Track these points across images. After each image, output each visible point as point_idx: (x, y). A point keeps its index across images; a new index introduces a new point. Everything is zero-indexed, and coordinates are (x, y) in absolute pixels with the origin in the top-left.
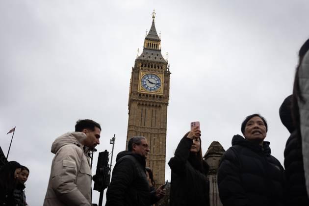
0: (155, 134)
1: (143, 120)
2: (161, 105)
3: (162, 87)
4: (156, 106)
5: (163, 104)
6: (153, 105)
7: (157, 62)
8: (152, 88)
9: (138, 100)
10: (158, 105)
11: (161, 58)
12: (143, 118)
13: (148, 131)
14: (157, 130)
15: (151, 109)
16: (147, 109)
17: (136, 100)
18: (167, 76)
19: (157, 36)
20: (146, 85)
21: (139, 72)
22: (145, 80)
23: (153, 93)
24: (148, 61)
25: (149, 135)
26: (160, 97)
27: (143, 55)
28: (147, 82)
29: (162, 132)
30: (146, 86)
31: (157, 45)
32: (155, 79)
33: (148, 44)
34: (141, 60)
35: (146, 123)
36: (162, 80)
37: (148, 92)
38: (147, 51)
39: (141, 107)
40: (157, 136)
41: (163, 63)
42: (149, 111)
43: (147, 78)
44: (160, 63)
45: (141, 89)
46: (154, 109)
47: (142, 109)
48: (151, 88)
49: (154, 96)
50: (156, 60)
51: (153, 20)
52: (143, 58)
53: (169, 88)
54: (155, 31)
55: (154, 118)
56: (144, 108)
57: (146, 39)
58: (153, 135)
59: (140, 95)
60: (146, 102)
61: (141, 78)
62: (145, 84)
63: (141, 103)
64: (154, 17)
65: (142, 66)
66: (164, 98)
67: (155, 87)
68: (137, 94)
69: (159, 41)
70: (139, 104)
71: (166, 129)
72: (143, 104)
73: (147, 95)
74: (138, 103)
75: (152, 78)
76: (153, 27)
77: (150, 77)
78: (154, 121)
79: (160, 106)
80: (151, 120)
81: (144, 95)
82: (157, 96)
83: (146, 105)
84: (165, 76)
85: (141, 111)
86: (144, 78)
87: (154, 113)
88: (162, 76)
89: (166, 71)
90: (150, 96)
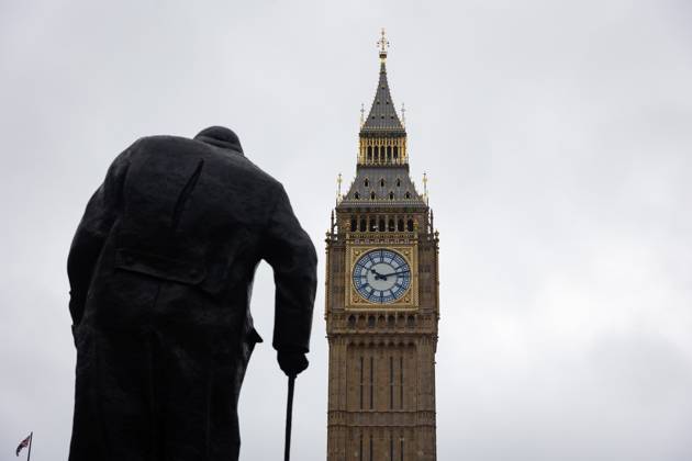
0: (401, 429)
1: (366, 392)
2: (416, 342)
3: (413, 283)
4: (401, 345)
5: (419, 336)
6: (391, 344)
7: (395, 210)
8: (385, 294)
9: (347, 335)
10: (406, 342)
11: (410, 193)
12: (366, 383)
13: (383, 421)
14: (406, 417)
15: (387, 355)
16: (376, 357)
17: (343, 336)
18: (428, 249)
19: (395, 118)
20: (366, 285)
21: (344, 249)
22: (364, 272)
23: (389, 307)
24: (368, 209)
25: (387, 434)
26: (411, 317)
27: (355, 193)
28: (371, 277)
29: (422, 421)
30: (368, 289)
31: (396, 148)
32: (394, 263)
33: (370, 148)
34: (349, 210)
35: (375, 399)
36: (413, 266)
37: (373, 306)
38: (367, 175)
39: (357, 354)
40: (407, 433)
41: (415, 210)
42: (381, 361)
43: (368, 265)
44: (405, 209)
45: (354, 302)
46: (395, 354)
47: (362, 360)
48: (382, 292)
49: (391, 317)
50: (394, 202)
51: (383, 66)
52: (354, 202)
53: (437, 283)
54: (389, 103)
55: (396, 382)
56: (367, 355)
57: (363, 135)
58: (396, 433)
59: (352, 317)
60: (372, 336)
61: (350, 266)
62: (363, 281)
63: (357, 342)
64: (383, 56)
65: (353, 228)
66: (420, 318)
67: (395, 289)
68: (343, 317)
69: (402, 134)
70: (352, 345)
71: (433, 413)
72: (362, 344)
73: (372, 316)
74: (347, 342)
75: (382, 262)
76: (383, 88)
77: (377, 260)
78: (396, 390)
79: (411, 345)
80: (387, 389)
81: (362, 316)
82: (401, 315)
83: (372, 345)
84: (420, 249)
85: (359, 365)
86: (359, 265)
87: (396, 364)
88: (411, 255)
89: (423, 236)
90: (382, 316)
